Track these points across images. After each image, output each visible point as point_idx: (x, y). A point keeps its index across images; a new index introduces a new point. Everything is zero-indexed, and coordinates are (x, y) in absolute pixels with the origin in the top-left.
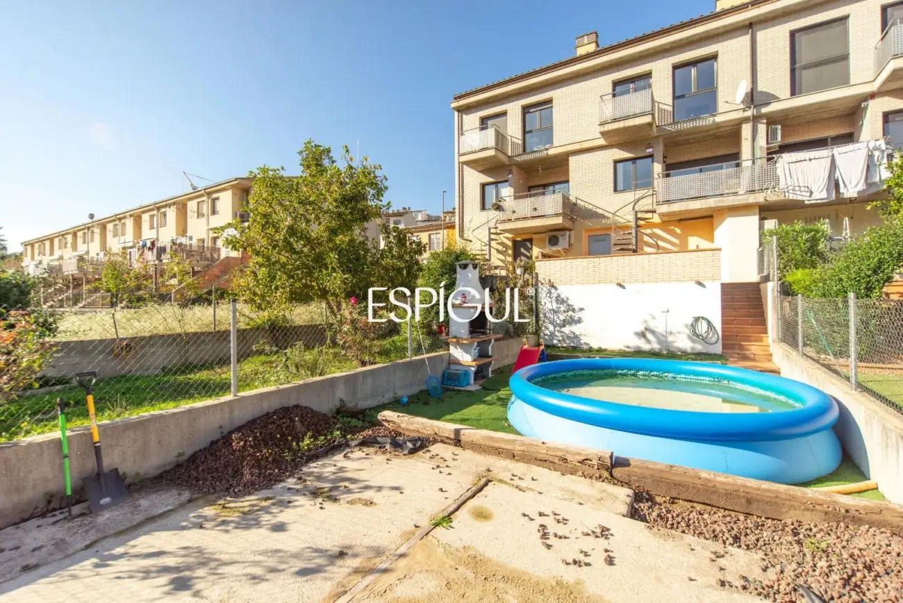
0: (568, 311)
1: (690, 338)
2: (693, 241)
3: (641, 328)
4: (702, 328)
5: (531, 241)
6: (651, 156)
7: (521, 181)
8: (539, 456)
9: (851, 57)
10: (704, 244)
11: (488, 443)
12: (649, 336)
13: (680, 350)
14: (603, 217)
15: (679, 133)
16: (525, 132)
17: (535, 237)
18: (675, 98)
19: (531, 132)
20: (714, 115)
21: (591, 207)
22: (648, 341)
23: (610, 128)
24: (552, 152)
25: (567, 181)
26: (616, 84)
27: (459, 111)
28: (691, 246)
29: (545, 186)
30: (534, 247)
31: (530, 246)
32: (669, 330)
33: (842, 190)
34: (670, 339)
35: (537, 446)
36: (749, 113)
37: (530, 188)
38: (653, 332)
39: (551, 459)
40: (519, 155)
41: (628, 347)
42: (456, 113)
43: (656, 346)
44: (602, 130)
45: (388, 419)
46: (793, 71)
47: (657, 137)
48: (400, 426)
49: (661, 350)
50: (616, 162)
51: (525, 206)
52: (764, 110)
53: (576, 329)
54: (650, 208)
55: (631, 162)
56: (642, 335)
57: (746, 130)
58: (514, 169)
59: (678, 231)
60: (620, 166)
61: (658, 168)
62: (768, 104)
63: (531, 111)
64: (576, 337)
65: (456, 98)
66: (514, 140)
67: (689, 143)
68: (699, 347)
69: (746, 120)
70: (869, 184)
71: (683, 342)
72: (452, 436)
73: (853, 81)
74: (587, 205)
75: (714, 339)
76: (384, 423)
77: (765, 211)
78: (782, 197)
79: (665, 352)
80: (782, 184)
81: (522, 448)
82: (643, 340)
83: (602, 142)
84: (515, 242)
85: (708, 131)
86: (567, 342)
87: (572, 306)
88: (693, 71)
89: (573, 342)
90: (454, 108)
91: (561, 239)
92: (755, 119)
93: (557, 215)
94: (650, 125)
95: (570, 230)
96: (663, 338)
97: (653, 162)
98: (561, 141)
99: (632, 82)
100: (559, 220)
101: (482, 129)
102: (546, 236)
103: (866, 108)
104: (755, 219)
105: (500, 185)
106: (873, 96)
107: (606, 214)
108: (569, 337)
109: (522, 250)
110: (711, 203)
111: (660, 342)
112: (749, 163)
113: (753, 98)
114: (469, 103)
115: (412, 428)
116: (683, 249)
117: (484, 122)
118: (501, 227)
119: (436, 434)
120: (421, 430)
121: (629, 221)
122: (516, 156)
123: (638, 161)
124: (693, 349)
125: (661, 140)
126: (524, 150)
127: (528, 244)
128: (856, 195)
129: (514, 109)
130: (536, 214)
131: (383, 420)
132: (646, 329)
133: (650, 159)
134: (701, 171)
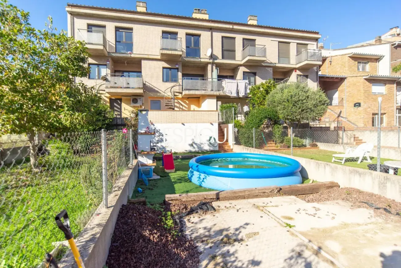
0: (160, 136)
1: (209, 145)
2: (193, 107)
3: (191, 142)
4: (212, 141)
5: (121, 100)
6: (178, 69)
7: (113, 67)
8: (255, 194)
9: (236, 51)
10: (196, 108)
11: (233, 195)
12: (194, 145)
13: (205, 150)
14: (158, 92)
15: (188, 62)
16: (116, 41)
17: (123, 98)
18: (187, 47)
19: (119, 42)
20: (200, 58)
21: (152, 87)
22: (194, 148)
23: (165, 53)
24: (132, 56)
25: (141, 72)
26: (164, 32)
27: (71, 14)
28: (192, 109)
29: (123, 72)
30: (122, 103)
31: (120, 103)
32: (201, 142)
33: (240, 94)
34: (202, 146)
35: (254, 190)
36: (211, 61)
37: (115, 71)
38: (196, 144)
39: (260, 194)
40: (114, 53)
41: (186, 151)
42: (69, 16)
43: (197, 149)
44: (162, 52)
45: (173, 199)
46: (222, 50)
47: (180, 61)
48: (182, 201)
49: (199, 151)
50: (164, 68)
51: (121, 81)
52: (216, 61)
53: (164, 144)
54: (178, 91)
55: (169, 70)
56: (192, 145)
57: (209, 67)
58: (110, 60)
59: (187, 102)
60: (165, 70)
61: (180, 74)
62: (216, 59)
63: (120, 30)
64: (164, 148)
65: (69, 5)
66: (110, 43)
67: (189, 67)
68: (212, 149)
69: (210, 63)
70: (245, 94)
71: (206, 147)
72: (215, 197)
73: (237, 59)
74: (150, 86)
75: (216, 145)
76: (170, 202)
77: (219, 98)
78: (224, 94)
79: (200, 151)
80: (225, 90)
81: (249, 193)
82: (192, 147)
83: (159, 57)
84: (111, 99)
85: (197, 64)
86: (160, 150)
87: (162, 133)
88: (192, 38)
89: (162, 150)
90: (68, 11)
91: (139, 101)
92: (213, 64)
93: (139, 88)
94: (181, 55)
95: (143, 96)
96: (200, 146)
97: (178, 71)
98: (137, 52)
99: (170, 34)
100: (141, 91)
101: (88, 31)
102: (132, 98)
103: (239, 69)
104: (215, 100)
105: (100, 66)
106: (241, 65)
107: (159, 91)
108: (160, 148)
109: (115, 104)
110: (203, 92)
111: (198, 148)
112: (211, 80)
113: (212, 56)
114: (79, 12)
115: (190, 199)
116: (189, 110)
117: (90, 27)
118: (107, 90)
119: (205, 198)
120: (196, 199)
121: (169, 96)
122: (112, 53)
123: (172, 70)
124: (210, 149)
125: (181, 63)
126: (116, 51)
127: (118, 101)
128: (242, 97)
129: (111, 27)
130: (116, 85)
131: (169, 200)
132: (193, 142)
133: (177, 70)
134: (192, 79)
